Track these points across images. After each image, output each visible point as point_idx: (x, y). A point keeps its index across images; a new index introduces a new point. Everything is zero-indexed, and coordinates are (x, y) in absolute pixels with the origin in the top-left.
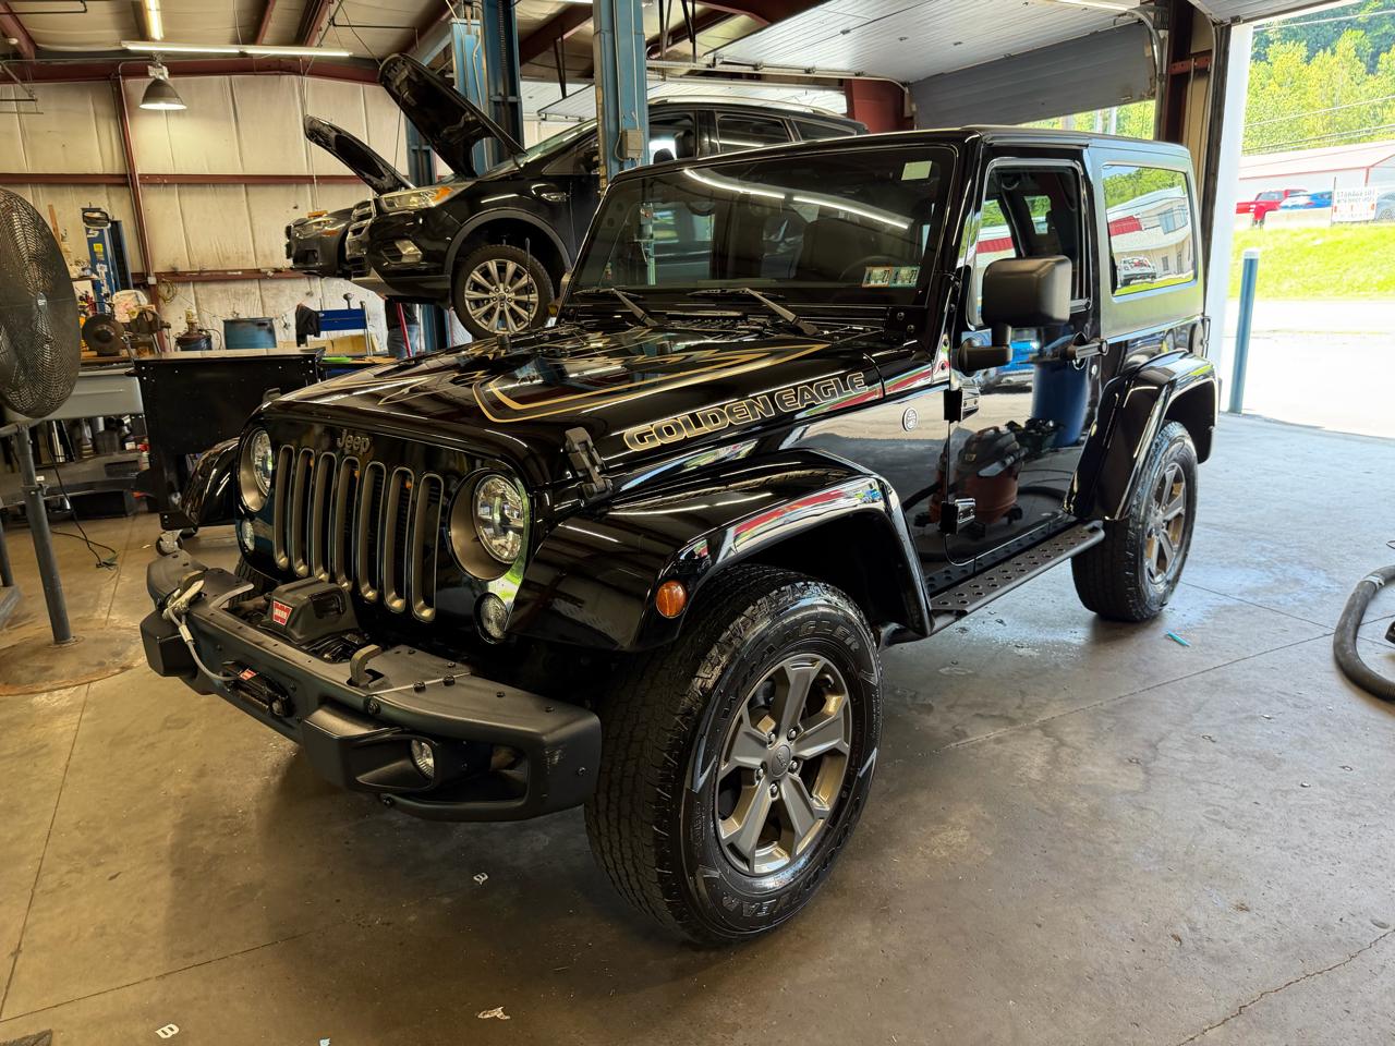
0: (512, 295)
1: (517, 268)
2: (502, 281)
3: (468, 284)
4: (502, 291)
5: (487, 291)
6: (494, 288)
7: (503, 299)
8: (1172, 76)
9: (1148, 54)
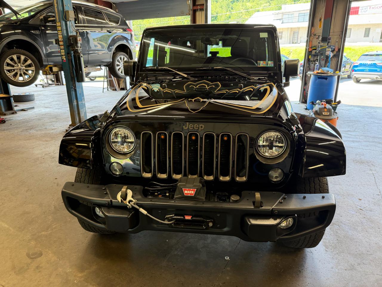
0: (24, 68)
1: (25, 58)
2: (20, 62)
3: (5, 64)
4: (20, 66)
5: (13, 66)
6: (16, 65)
7: (20, 69)
8: (193, 10)
9: (188, 3)
